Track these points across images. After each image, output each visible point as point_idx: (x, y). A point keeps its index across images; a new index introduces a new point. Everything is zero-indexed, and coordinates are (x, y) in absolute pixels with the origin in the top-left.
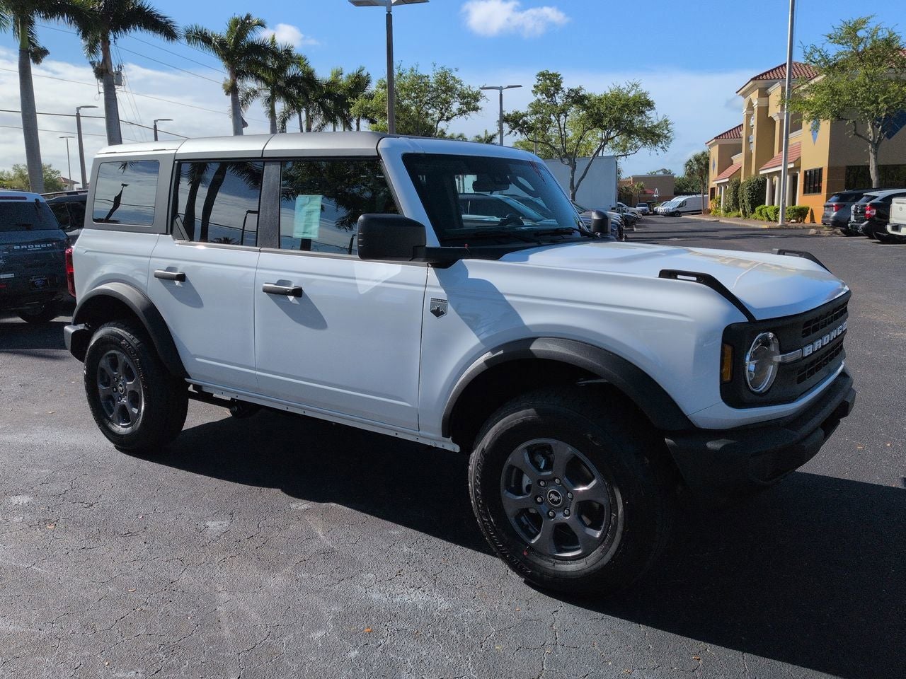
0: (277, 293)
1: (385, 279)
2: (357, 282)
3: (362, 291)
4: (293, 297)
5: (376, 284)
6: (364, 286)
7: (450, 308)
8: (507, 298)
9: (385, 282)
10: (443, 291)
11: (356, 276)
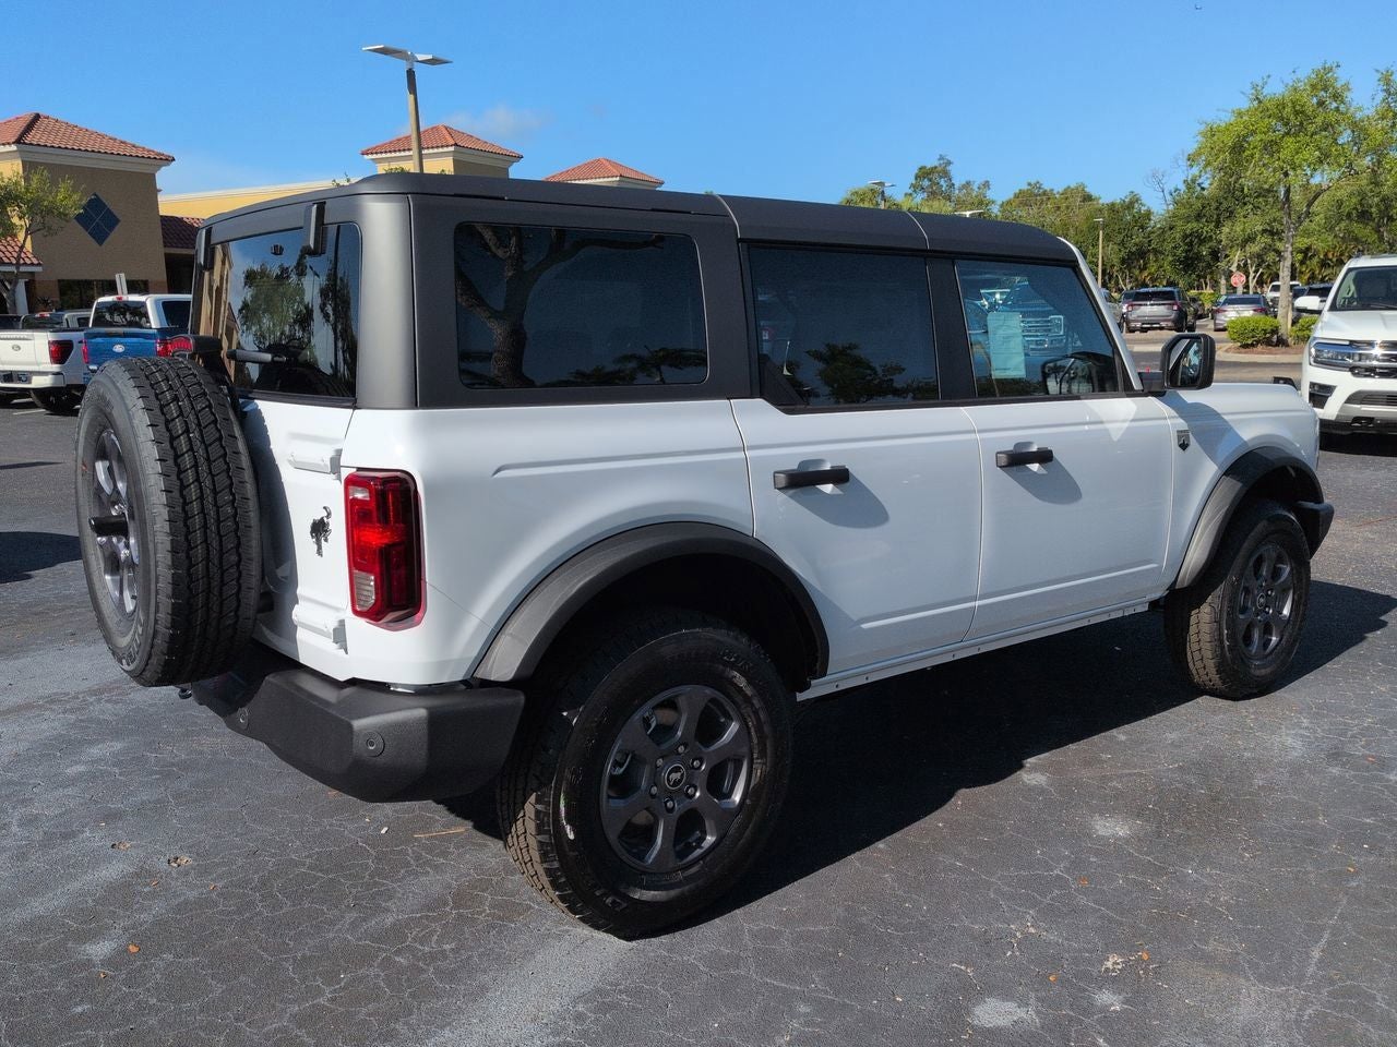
0: (1017, 460)
1: (1131, 417)
2: (1108, 426)
3: (1116, 437)
4: (1037, 465)
5: (1126, 425)
6: (1116, 430)
7: (1192, 440)
8: (1225, 417)
9: (1133, 420)
10: (1182, 421)
11: (1104, 419)
